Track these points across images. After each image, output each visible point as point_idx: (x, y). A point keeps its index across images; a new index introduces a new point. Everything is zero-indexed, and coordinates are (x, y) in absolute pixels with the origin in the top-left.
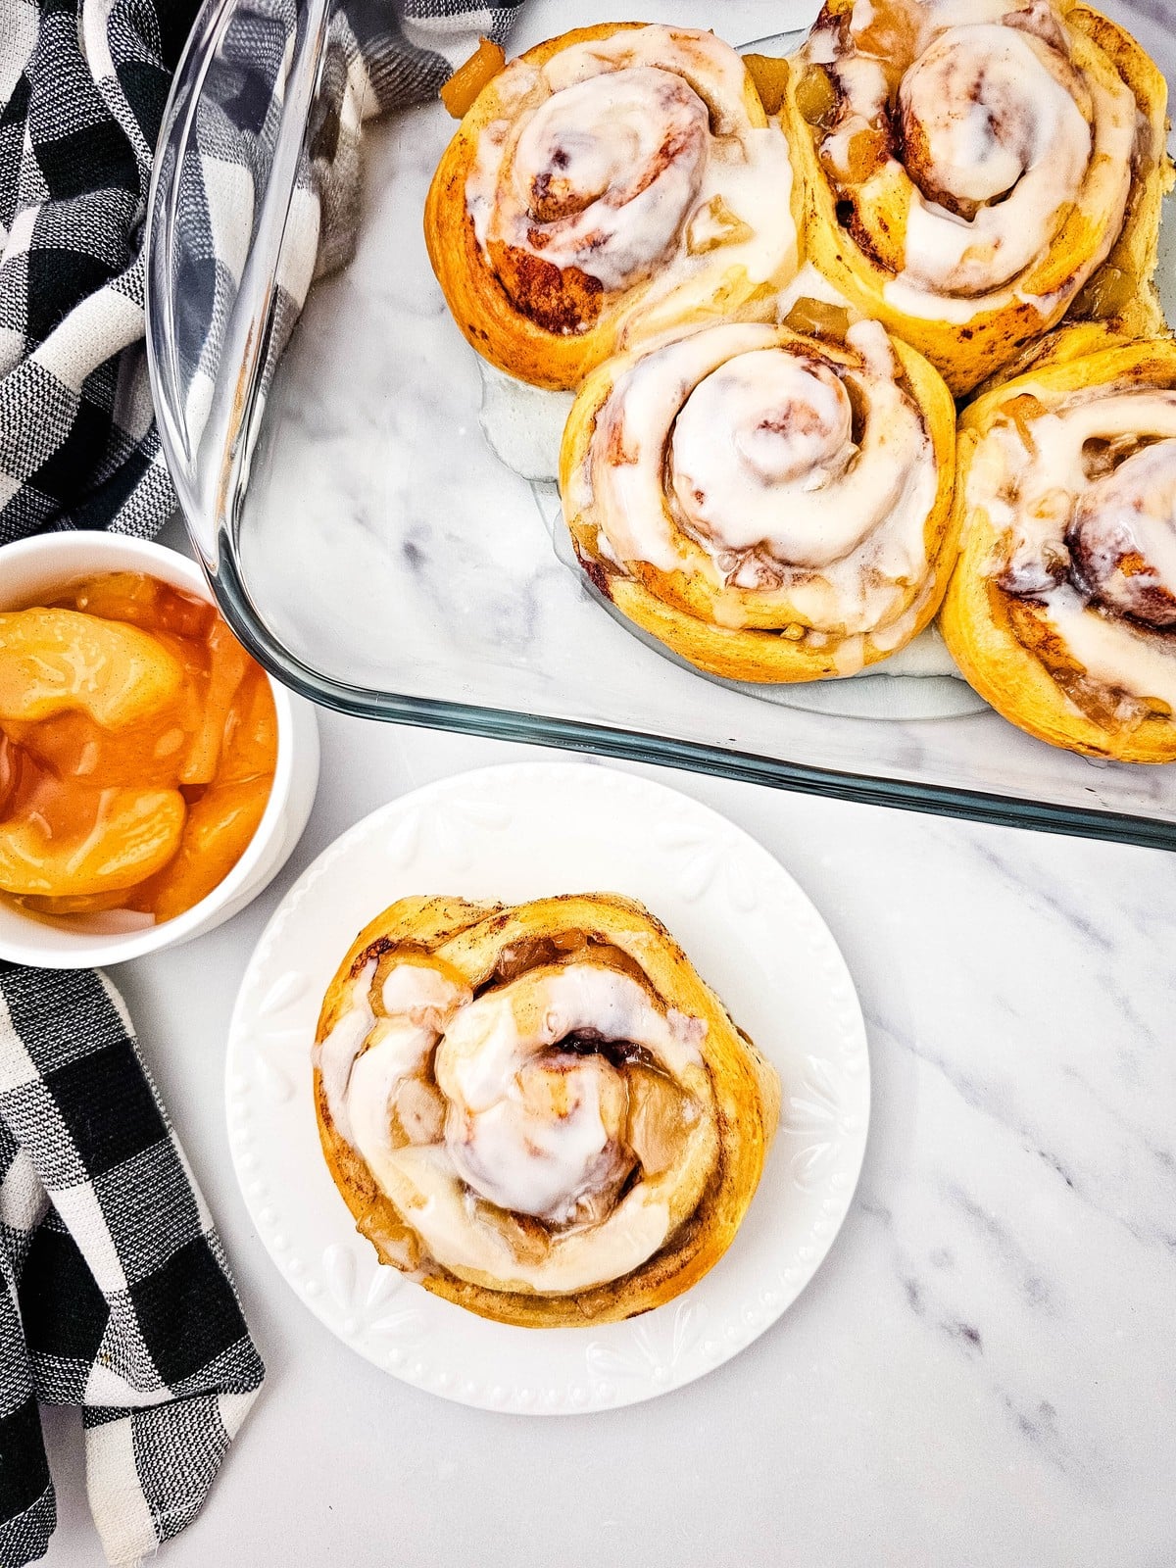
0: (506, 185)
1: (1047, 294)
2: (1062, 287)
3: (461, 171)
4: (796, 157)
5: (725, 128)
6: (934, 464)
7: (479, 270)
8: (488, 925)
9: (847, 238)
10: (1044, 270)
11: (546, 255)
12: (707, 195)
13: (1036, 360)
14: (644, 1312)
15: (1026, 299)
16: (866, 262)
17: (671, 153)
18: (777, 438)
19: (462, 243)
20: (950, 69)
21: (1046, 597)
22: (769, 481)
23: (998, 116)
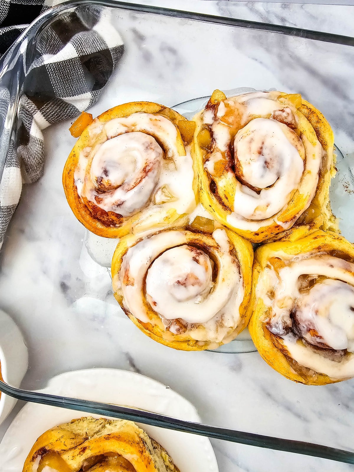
0: (88, 177)
1: (286, 222)
2: (292, 220)
3: (73, 168)
4: (195, 165)
5: (170, 154)
6: (243, 286)
7: (79, 204)
8: (79, 451)
9: (214, 197)
10: (285, 213)
11: (101, 206)
12: (161, 184)
13: (283, 238)
15: (279, 223)
16: (220, 207)
17: (147, 171)
18: (182, 287)
19: (73, 195)
20: (251, 141)
21: (283, 337)
22: (180, 301)
23: (268, 160)
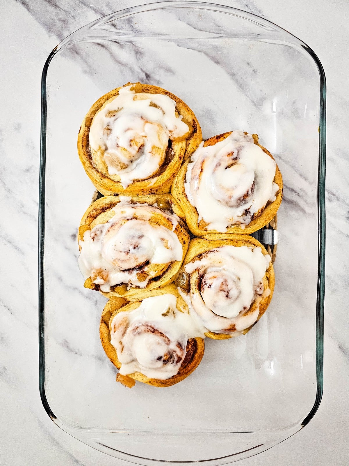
6: (222, 247)
8: (182, 155)
11: (184, 357)
14: (80, 131)
15: (174, 229)
18: (230, 293)
19: (178, 377)
22: (240, 292)
